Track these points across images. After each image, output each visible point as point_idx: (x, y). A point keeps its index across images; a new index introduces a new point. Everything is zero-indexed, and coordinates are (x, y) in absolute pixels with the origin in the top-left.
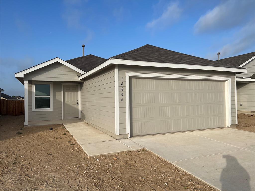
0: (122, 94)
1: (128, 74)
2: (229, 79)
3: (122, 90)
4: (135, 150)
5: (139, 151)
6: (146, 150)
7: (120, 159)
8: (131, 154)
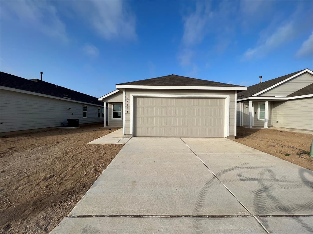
0: (128, 108)
1: (132, 95)
2: (228, 96)
3: (128, 105)
4: (118, 144)
5: (119, 145)
6: (124, 145)
7: (101, 147)
8: (111, 146)
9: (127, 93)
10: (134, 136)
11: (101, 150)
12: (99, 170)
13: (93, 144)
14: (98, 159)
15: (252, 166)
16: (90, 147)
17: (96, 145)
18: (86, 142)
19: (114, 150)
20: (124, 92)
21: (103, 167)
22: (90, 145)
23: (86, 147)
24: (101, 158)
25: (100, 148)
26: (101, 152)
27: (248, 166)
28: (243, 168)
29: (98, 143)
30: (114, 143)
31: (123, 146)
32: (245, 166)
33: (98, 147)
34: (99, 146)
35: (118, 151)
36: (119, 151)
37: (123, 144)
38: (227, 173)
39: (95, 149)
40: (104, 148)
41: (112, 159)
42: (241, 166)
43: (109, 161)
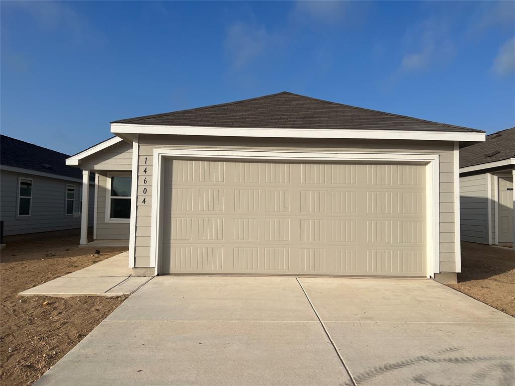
0: (145, 191)
1: (158, 152)
2: (433, 158)
3: (145, 181)
4: (109, 294)
5: (111, 298)
6: (126, 297)
7: (57, 304)
8: (89, 300)
9: (144, 147)
10: (164, 271)
11: (55, 312)
12: (40, 366)
13: (35, 296)
14: (40, 339)
15: (467, 354)
16: (25, 306)
17: (44, 298)
18: (17, 290)
19: (95, 313)
20: (135, 145)
21: (52, 357)
22: (25, 300)
23: (14, 304)
24: (51, 334)
25: (55, 308)
26: (56, 318)
27: (453, 355)
28: (440, 360)
29: (51, 294)
30: (98, 294)
31: (122, 301)
32: (447, 356)
33: (48, 304)
34: (53, 302)
35: (104, 316)
36: (107, 315)
37: (125, 295)
38: (388, 374)
39: (40, 311)
40: (66, 308)
41: (81, 336)
42: (435, 357)
43: (72, 343)
